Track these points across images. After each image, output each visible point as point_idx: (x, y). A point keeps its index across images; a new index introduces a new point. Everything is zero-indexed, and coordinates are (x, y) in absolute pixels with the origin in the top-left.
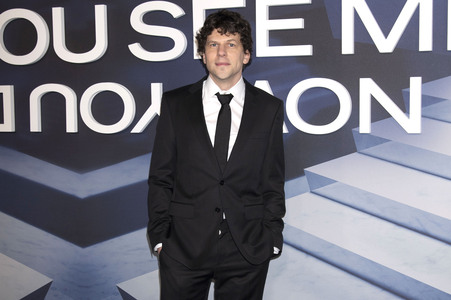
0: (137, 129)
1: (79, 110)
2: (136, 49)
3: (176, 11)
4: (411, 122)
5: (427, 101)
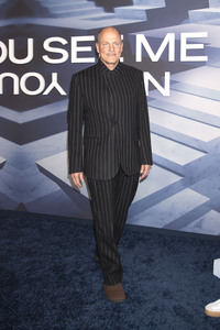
0: (46, 93)
1: (19, 85)
2: (46, 58)
3: (64, 42)
4: (165, 91)
5: (172, 82)
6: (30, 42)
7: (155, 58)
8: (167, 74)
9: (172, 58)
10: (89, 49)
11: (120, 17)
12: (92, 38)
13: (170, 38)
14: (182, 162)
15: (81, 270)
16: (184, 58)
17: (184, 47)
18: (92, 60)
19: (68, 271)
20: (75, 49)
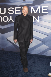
0: (9, 21)
1: (2, 19)
2: (9, 13)
3: (13, 9)
4: (38, 21)
5: (40, 18)
6: (5, 9)
7: (35, 12)
8: (38, 16)
9: (39, 12)
10: (19, 10)
11: (27, 3)
12: (20, 8)
13: (39, 8)
14: (42, 38)
15: (18, 65)
16: (43, 12)
17: (43, 10)
18: (20, 13)
19: (15, 65)
20: (16, 10)
